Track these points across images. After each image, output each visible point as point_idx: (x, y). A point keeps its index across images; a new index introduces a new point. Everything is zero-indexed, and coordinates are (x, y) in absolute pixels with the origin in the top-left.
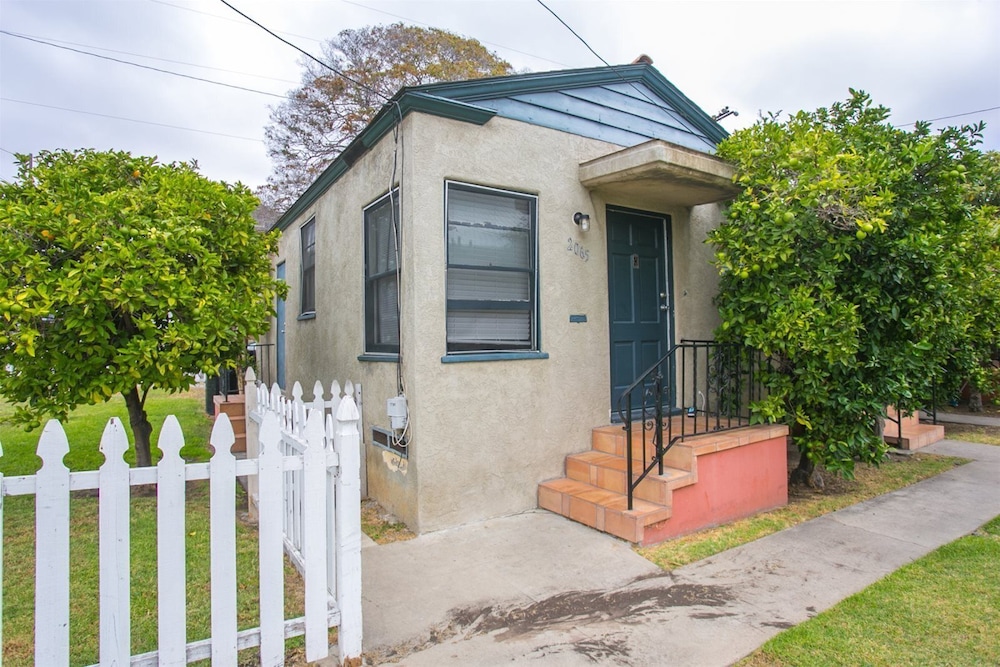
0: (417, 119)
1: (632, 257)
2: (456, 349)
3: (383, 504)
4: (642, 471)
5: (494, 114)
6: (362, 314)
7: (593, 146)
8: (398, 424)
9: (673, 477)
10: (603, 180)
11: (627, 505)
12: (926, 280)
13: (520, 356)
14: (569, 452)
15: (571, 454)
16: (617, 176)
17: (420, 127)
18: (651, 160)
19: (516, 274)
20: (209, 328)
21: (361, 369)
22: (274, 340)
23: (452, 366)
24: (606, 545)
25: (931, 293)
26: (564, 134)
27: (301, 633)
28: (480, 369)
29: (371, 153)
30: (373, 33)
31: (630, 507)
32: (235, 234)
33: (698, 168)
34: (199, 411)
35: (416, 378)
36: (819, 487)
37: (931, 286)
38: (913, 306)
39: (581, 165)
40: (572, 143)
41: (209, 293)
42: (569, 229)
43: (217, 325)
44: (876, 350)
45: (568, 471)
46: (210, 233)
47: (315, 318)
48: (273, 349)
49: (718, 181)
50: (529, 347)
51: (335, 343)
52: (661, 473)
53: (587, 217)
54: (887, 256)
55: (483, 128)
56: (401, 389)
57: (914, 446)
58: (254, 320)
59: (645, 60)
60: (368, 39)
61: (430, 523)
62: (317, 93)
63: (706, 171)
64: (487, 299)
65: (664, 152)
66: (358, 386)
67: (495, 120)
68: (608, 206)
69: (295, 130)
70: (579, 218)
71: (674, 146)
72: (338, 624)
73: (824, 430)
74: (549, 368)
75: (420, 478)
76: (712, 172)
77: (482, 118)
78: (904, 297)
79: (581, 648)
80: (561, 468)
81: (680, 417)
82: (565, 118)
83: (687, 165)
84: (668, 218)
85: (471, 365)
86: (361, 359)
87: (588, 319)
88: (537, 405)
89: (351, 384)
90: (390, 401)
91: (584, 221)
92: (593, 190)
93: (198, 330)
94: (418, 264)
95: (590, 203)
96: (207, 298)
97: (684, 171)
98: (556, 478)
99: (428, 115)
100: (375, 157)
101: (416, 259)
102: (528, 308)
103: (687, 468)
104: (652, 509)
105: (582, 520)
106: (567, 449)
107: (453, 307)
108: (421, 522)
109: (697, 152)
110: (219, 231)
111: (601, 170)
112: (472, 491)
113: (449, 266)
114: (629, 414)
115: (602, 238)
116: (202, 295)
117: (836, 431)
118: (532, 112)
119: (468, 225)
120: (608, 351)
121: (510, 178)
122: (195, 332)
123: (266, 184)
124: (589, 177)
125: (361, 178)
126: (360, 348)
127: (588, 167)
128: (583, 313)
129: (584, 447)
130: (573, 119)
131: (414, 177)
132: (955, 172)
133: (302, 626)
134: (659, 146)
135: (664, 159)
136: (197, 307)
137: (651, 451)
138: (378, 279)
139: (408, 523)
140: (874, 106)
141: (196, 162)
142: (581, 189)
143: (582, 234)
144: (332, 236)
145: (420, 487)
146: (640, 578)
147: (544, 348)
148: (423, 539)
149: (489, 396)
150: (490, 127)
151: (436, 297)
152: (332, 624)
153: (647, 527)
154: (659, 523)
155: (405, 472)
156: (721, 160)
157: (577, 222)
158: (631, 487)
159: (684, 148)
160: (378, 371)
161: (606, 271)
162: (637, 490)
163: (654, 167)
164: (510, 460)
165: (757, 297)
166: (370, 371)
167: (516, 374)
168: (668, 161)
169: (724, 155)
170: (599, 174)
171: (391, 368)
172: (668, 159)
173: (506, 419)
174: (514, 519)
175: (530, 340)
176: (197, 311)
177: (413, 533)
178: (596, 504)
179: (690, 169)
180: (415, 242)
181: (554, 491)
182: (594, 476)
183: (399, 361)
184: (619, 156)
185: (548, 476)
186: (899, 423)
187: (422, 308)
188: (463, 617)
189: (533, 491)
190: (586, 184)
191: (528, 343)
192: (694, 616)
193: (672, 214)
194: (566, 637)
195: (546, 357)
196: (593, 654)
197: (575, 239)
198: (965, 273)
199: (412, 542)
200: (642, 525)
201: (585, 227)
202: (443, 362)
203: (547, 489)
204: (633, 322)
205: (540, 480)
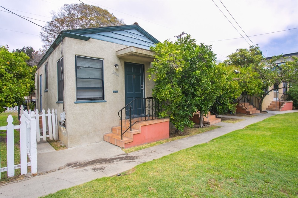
0: (67, 39)
1: (133, 75)
2: (79, 100)
3: (62, 141)
4: (125, 130)
5: (90, 38)
6: (57, 90)
7: (121, 46)
8: (63, 119)
9: (134, 131)
10: (121, 55)
11: (121, 138)
12: (200, 82)
13: (98, 101)
14: (113, 126)
15: (113, 127)
16: (124, 55)
17: (68, 41)
18: (130, 51)
19: (98, 80)
20: (8, 95)
21: (56, 105)
22: (39, 98)
23: (77, 104)
24: (116, 148)
25: (201, 86)
26: (112, 43)
27: (20, 168)
28: (86, 105)
29: (58, 46)
30: (75, 5)
31: (122, 139)
32: (18, 68)
33: (144, 53)
34: (16, 119)
35: (67, 107)
36: (181, 134)
37: (201, 84)
38: (197, 89)
39: (117, 51)
40: (114, 45)
41: (8, 85)
42: (113, 68)
43: (10, 93)
44: (189, 99)
45: (113, 131)
46: (9, 67)
47: (48, 91)
48: (39, 100)
49: (151, 57)
50: (102, 99)
51: (52, 98)
52: (131, 130)
53: (118, 65)
54: (190, 76)
55: (87, 41)
56: (64, 110)
57: (211, 124)
58: (22, 92)
59: (136, 23)
60: (74, 7)
61: (71, 145)
62: (56, 23)
63: (147, 54)
64: (89, 87)
65: (134, 49)
66: (56, 110)
67: (91, 39)
68: (125, 62)
69: (50, 34)
70: (116, 65)
71: (137, 48)
72: (30, 165)
73: (178, 119)
74: (107, 105)
75: (68, 133)
76: (148, 54)
77: (87, 39)
78: (195, 87)
79: (94, 169)
80: (111, 130)
81: (145, 117)
82: (112, 39)
83: (141, 53)
84: (144, 65)
85: (83, 104)
86: (57, 103)
87: (118, 92)
88: (103, 114)
89: (54, 109)
90: (61, 113)
91: (117, 66)
92: (120, 58)
93: (4, 95)
94: (67, 77)
95: (120, 61)
96: (7, 86)
97: (140, 54)
98: (109, 133)
99: (71, 38)
100: (59, 48)
101: (67, 76)
102: (101, 89)
103: (138, 129)
104: (128, 139)
105: (112, 143)
106: (112, 125)
107: (78, 89)
108: (69, 145)
109: (144, 49)
110: (13, 67)
111: (121, 53)
112: (84, 137)
113: (77, 78)
114: (131, 116)
115: (123, 70)
116: (6, 85)
117: (181, 120)
118: (102, 37)
119: (83, 67)
120: (125, 100)
121: (95, 55)
122: (3, 96)
123: (40, 50)
124: (118, 55)
125: (56, 53)
126: (57, 100)
127: (118, 52)
128: (117, 90)
129: (118, 125)
130: (114, 39)
131: (66, 55)
132: (206, 56)
133: (20, 166)
134: (132, 48)
135: (134, 51)
136: (4, 89)
137: (128, 125)
138: (60, 81)
139: (66, 145)
140: (192, 38)
141: (8, 46)
142: (117, 58)
143: (117, 70)
144: (51, 68)
145: (68, 136)
146: (119, 155)
147: (105, 100)
148: (69, 149)
149: (89, 112)
150: (89, 41)
151: (73, 86)
152: (29, 166)
153: (125, 144)
154: (129, 143)
155: (65, 132)
156: (151, 51)
157: (115, 66)
158: (122, 134)
159: (140, 48)
160: (60, 106)
161: (124, 79)
162: (124, 135)
163: (131, 53)
164: (95, 128)
165: (159, 86)
166: (59, 106)
167: (97, 106)
168: (135, 52)
169: (152, 50)
170: (120, 54)
171: (62, 104)
172: (135, 51)
173: (94, 118)
174: (96, 144)
175: (102, 97)
176: (3, 90)
177: (67, 148)
178: (115, 139)
179: (142, 54)
180: (66, 72)
181: (107, 136)
182: (117, 132)
183: (63, 103)
184: (124, 50)
185: (107, 133)
186: (208, 118)
187: (69, 89)
188: (69, 165)
189: (102, 137)
190: (118, 56)
191: (102, 98)
192: (126, 162)
193: (145, 64)
194: (92, 167)
195: (106, 102)
196: (96, 170)
197: (115, 71)
198: (216, 81)
199: (66, 150)
200: (124, 143)
201: (117, 68)
202: (75, 103)
203: (106, 136)
204: (133, 92)
205: (104, 134)
